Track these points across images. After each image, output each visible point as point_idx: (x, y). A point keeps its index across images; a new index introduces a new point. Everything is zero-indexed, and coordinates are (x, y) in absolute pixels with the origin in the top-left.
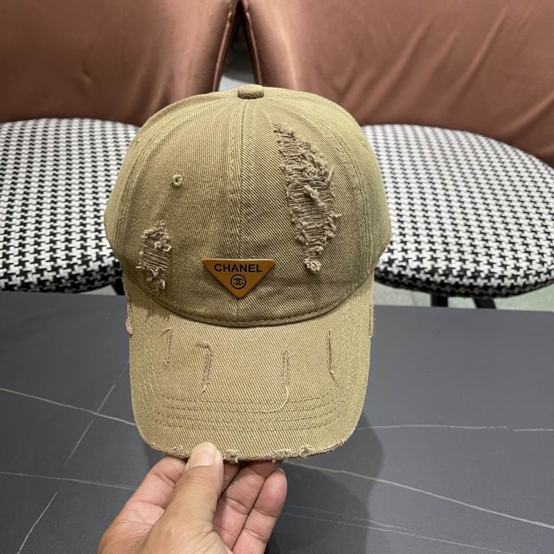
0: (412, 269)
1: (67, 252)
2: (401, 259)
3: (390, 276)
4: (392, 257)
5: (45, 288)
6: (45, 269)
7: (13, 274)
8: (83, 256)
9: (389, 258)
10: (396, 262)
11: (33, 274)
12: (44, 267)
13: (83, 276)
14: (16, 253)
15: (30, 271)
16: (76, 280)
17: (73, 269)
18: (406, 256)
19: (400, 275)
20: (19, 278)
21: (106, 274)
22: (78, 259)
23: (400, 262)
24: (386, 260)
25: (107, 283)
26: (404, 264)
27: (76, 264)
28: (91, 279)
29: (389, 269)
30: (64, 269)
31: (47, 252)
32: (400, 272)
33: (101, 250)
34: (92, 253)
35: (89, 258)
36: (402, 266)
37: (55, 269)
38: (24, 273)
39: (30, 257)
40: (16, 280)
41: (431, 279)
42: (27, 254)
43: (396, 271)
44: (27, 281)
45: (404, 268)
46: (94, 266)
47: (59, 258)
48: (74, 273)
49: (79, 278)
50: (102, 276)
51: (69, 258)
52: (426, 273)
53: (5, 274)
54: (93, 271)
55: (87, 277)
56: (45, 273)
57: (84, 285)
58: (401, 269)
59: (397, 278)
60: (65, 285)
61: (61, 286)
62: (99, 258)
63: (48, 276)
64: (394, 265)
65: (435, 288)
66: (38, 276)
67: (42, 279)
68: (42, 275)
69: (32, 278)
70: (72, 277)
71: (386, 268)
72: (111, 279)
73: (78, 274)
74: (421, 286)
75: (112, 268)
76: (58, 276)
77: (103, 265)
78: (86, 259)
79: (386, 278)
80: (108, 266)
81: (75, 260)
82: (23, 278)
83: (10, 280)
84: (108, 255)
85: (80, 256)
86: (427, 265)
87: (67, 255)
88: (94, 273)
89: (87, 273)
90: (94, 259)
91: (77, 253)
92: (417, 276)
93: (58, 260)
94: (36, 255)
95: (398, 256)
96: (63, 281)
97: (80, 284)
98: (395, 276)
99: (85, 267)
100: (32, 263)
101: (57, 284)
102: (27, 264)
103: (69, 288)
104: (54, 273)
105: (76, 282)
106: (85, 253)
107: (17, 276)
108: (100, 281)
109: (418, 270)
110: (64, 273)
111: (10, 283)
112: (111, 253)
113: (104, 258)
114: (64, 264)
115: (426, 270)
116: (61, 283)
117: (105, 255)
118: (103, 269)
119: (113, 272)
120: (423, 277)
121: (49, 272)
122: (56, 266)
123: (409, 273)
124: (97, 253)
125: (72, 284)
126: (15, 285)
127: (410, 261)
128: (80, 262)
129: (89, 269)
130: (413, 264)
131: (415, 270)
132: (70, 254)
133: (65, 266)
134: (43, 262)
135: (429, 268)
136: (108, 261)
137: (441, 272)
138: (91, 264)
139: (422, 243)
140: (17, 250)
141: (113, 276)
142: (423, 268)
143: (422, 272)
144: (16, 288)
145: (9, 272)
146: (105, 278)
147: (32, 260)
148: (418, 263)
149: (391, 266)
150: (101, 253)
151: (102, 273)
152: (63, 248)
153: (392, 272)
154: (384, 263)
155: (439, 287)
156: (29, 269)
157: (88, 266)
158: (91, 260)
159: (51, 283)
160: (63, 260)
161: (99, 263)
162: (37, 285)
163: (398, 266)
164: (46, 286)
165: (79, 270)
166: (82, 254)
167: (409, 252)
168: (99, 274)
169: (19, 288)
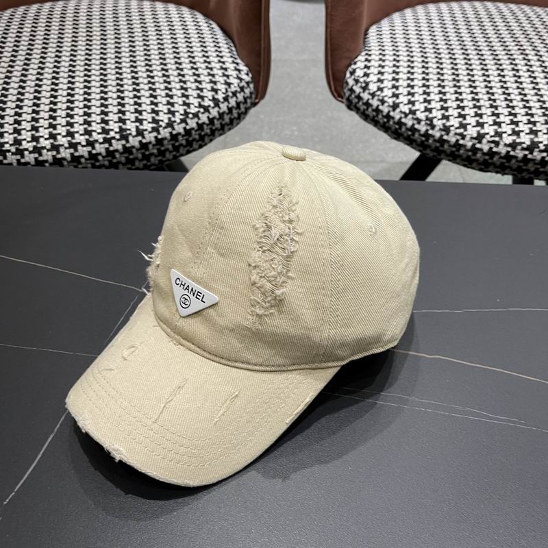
0: (506, 145)
1: (103, 125)
2: (492, 133)
3: (479, 155)
4: (482, 131)
5: (80, 166)
6: (80, 143)
7: (44, 148)
8: (121, 130)
9: (478, 132)
10: (488, 137)
11: (66, 148)
12: (79, 141)
13: (121, 154)
14: (46, 126)
15: (63, 145)
16: (114, 157)
17: (111, 145)
18: (499, 130)
19: (491, 153)
20: (50, 153)
21: (147, 153)
22: (116, 133)
23: (491, 136)
24: (475, 135)
25: (149, 164)
26: (497, 139)
27: (114, 138)
28: (131, 157)
29: (478, 146)
30: (101, 143)
31: (81, 125)
32: (491, 148)
33: (141, 124)
34: (131, 126)
35: (128, 132)
36: (493, 142)
37: (90, 144)
38: (55, 148)
39: (62, 130)
40: (48, 155)
41: (530, 156)
42: (59, 127)
43: (486, 148)
44: (59, 156)
45: (497, 144)
46: (134, 142)
47: (95, 131)
48: (111, 149)
49: (117, 155)
50: (143, 154)
51: (105, 131)
52: (523, 149)
53: (35, 147)
54: (133, 147)
55: (126, 155)
56: (79, 147)
57: (124, 164)
58: (493, 145)
59: (487, 157)
60: (102, 163)
61: (97, 164)
62: (140, 133)
63: (83, 151)
64: (484, 141)
65: (532, 169)
66: (72, 150)
67: (76, 154)
68: (76, 150)
69: (65, 153)
70: (110, 153)
71: (474, 145)
72: (153, 159)
73: (117, 151)
74: (515, 166)
75: (154, 145)
76: (94, 152)
77: (144, 141)
78: (125, 133)
79: (473, 157)
80: (150, 143)
81: (112, 134)
82: (54, 153)
83: (40, 155)
84: (150, 130)
85: (117, 130)
86: (525, 139)
87: (103, 128)
88: (134, 150)
89: (127, 150)
90: (134, 133)
91: (115, 127)
92: (512, 153)
93: (94, 134)
94: (68, 128)
95: (489, 130)
96: (100, 158)
97: (119, 163)
98: (484, 154)
99: (124, 142)
100: (64, 136)
101: (93, 161)
102: (59, 137)
103: (107, 168)
104: (89, 148)
105: (115, 161)
106: (124, 127)
107: (48, 150)
108: (140, 160)
109: (513, 145)
110: (100, 149)
111: (41, 158)
112: (153, 128)
113: (145, 133)
114: (100, 138)
115: (524, 146)
116: (98, 161)
117: (146, 130)
118: (144, 146)
119: (155, 151)
120: (520, 154)
121: (83, 146)
122: (91, 139)
123: (502, 150)
124: (137, 127)
125: (110, 162)
126: (46, 161)
127: (504, 135)
128: (118, 136)
129: (128, 145)
130: (508, 139)
131: (509, 145)
132: (107, 127)
133: (101, 140)
134: (76, 135)
135: (528, 143)
136: (150, 137)
137: (542, 147)
138: (130, 138)
139: (518, 115)
140: (47, 122)
141: (156, 156)
142: (521, 143)
143: (519, 147)
144: (47, 165)
145: (39, 146)
146: (146, 157)
147: (64, 134)
148: (514, 137)
149: (480, 142)
150: (141, 127)
151: (143, 151)
152: (99, 121)
153: (481, 150)
154: (472, 138)
155: (539, 166)
156: (61, 143)
157: (128, 141)
158: (130, 134)
159: (86, 159)
160: (99, 133)
161: (140, 138)
162: (71, 162)
163: (489, 142)
164: (80, 163)
165: (117, 145)
166: (120, 127)
167: (503, 125)
168: (140, 151)
169: (51, 164)
